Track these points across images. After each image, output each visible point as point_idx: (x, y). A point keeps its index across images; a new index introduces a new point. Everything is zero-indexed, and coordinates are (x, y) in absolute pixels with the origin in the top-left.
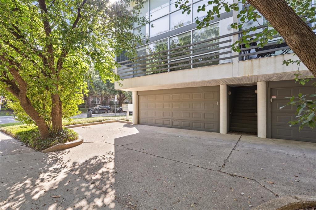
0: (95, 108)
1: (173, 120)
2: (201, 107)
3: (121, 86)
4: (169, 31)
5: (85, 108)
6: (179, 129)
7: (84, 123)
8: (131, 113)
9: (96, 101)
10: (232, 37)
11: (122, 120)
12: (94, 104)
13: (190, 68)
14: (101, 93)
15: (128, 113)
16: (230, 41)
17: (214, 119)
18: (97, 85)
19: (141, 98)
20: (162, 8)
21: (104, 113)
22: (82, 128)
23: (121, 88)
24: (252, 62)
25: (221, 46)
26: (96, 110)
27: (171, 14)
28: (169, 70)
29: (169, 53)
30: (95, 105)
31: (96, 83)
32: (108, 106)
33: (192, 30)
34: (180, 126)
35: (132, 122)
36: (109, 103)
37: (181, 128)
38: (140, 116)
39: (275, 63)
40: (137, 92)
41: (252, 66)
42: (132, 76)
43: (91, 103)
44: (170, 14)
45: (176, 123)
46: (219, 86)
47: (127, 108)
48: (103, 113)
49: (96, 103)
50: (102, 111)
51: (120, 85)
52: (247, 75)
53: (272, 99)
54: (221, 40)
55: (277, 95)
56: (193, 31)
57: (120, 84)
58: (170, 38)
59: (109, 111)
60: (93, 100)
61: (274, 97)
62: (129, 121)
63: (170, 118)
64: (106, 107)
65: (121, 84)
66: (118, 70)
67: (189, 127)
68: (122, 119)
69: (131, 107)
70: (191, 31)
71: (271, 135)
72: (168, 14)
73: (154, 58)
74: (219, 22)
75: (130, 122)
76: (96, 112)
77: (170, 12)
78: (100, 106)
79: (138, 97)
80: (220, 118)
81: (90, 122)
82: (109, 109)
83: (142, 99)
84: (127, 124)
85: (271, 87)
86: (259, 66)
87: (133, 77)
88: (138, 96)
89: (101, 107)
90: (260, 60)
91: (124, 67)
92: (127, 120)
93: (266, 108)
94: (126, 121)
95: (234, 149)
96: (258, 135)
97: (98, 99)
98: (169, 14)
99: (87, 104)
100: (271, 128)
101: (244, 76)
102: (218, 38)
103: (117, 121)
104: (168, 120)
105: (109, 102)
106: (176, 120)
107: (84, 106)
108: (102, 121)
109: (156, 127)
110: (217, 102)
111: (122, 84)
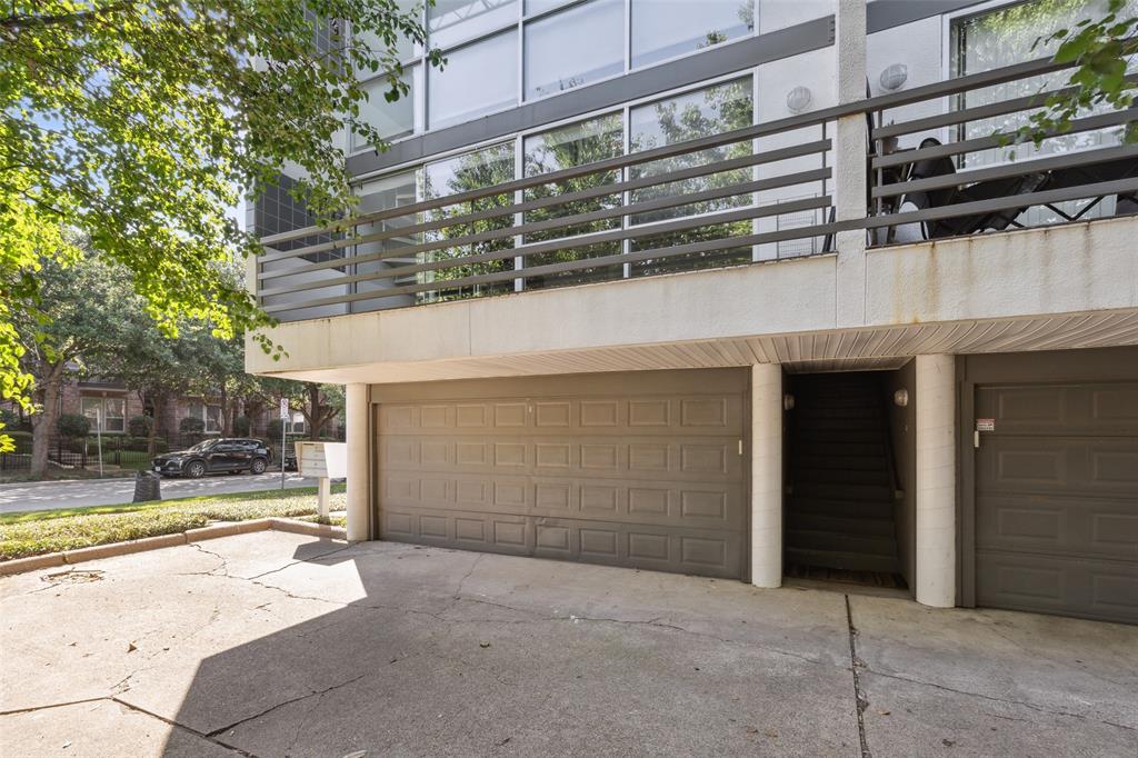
0: (190, 452)
1: (537, 522)
2: (666, 465)
3: (276, 358)
4: (520, 104)
5: (145, 450)
6: (565, 564)
7: (73, 547)
8: (338, 486)
9: (205, 419)
10: (832, 126)
11: (295, 521)
12: (197, 435)
13: (620, 276)
14: (222, 388)
15: (326, 487)
16: (823, 146)
17: (725, 518)
18: (195, 353)
19: (386, 414)
20: (488, 10)
21: (238, 473)
22: (43, 585)
23: (276, 366)
24: (933, 255)
25: (758, 173)
26: (195, 459)
27: (530, 28)
28: (518, 284)
29: (518, 219)
30: (196, 439)
31: (193, 343)
32: (254, 443)
33: (626, 106)
34: (569, 551)
35: (344, 530)
36: (265, 429)
37: (576, 558)
38: (385, 501)
39: (1047, 260)
40: (370, 387)
41: (933, 271)
42: (343, 307)
43: (178, 428)
44: (525, 23)
45: (549, 537)
46: (750, 369)
47: (320, 464)
48: (232, 473)
49: (201, 428)
50: (228, 464)
51: (268, 351)
52: (908, 319)
53: (981, 433)
54: (760, 146)
55: (1001, 416)
56: (631, 108)
57: (266, 347)
58: (524, 138)
59: (259, 466)
60: (188, 414)
61: (987, 425)
62: (329, 523)
63: (525, 512)
64: (248, 447)
65: (275, 345)
66: (262, 276)
67: (614, 552)
68: (299, 514)
69: (338, 459)
70: (622, 110)
71: (973, 594)
72: (516, 26)
73: (453, 240)
74: (751, 75)
75: (333, 528)
76: (196, 470)
77: (524, 14)
78: (215, 444)
79: (373, 411)
80: (753, 515)
81: (109, 540)
82: (261, 458)
83: (391, 421)
84: (317, 539)
85: (977, 382)
86: (970, 278)
87: (350, 311)
88: (375, 405)
89: (220, 446)
90: (975, 244)
91: (292, 261)
92: (320, 522)
93: (956, 474)
94: (316, 525)
95: (862, 706)
96: (918, 597)
97: (212, 411)
98: (521, 25)
99: (160, 433)
100: (977, 563)
101: (892, 321)
102: (746, 136)
103: (271, 526)
104: (516, 519)
105: (263, 426)
106: (552, 523)
107: (141, 442)
108: (183, 529)
109: (460, 554)
110: (740, 442)
111: (280, 348)
